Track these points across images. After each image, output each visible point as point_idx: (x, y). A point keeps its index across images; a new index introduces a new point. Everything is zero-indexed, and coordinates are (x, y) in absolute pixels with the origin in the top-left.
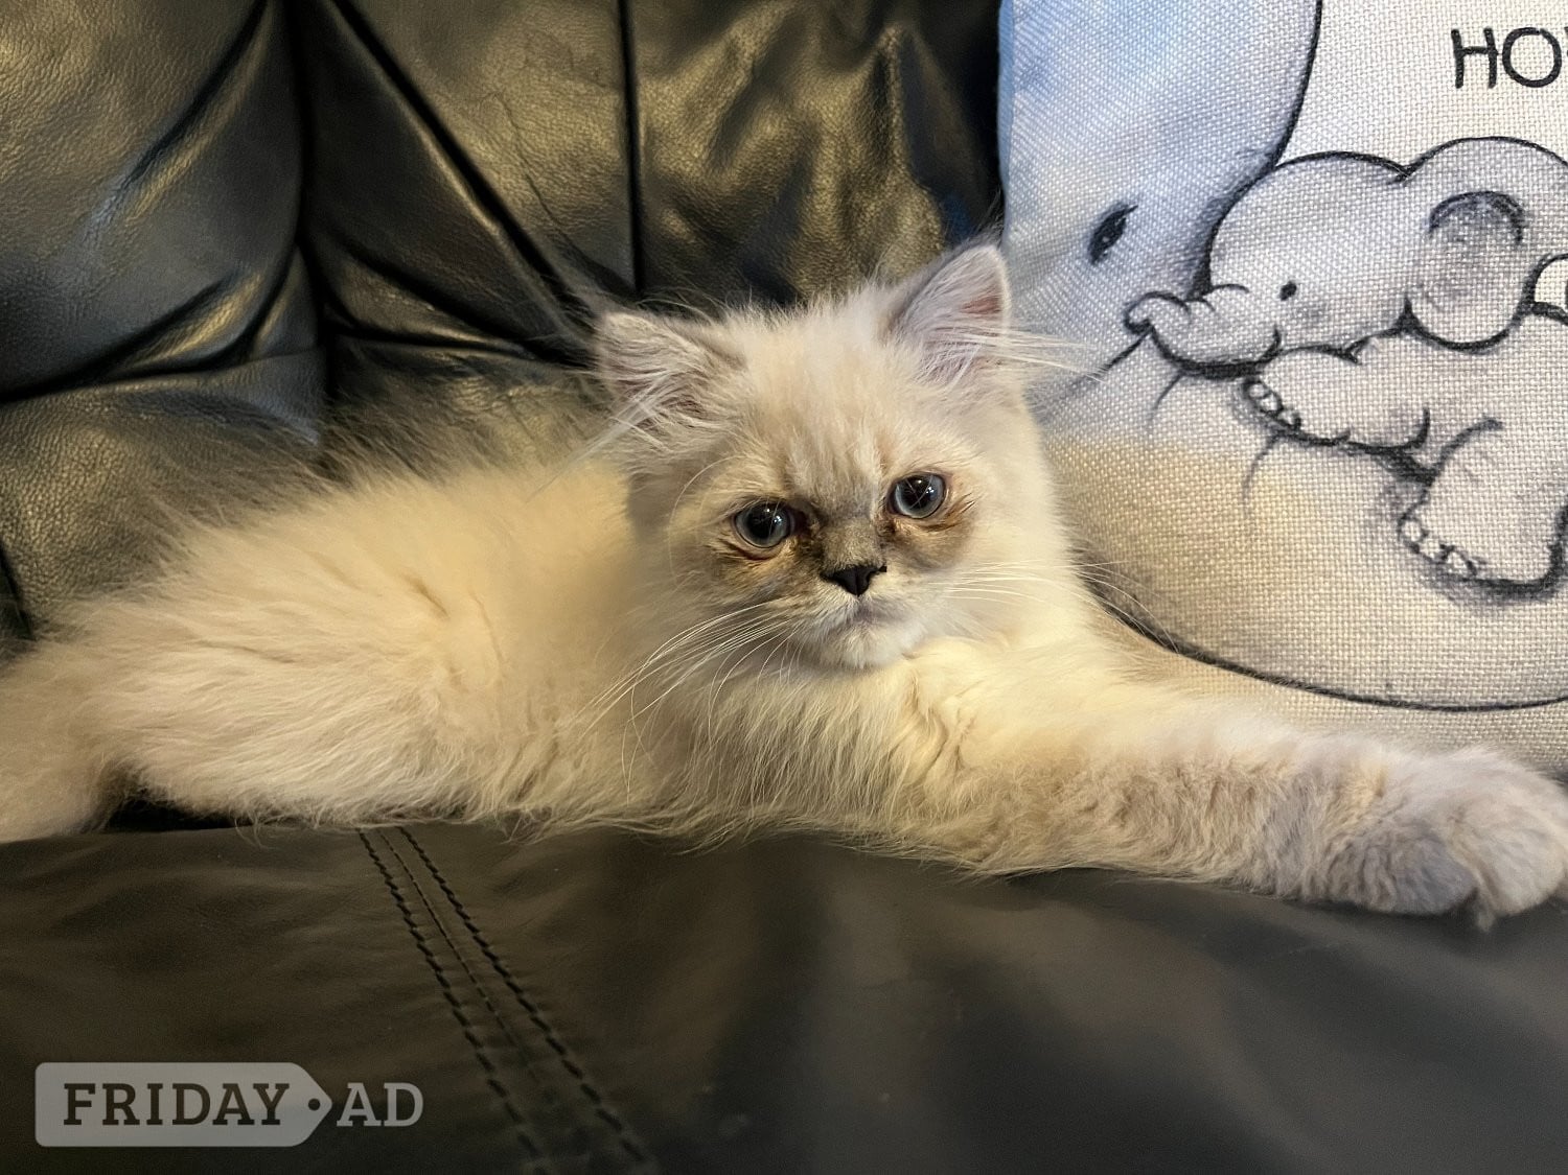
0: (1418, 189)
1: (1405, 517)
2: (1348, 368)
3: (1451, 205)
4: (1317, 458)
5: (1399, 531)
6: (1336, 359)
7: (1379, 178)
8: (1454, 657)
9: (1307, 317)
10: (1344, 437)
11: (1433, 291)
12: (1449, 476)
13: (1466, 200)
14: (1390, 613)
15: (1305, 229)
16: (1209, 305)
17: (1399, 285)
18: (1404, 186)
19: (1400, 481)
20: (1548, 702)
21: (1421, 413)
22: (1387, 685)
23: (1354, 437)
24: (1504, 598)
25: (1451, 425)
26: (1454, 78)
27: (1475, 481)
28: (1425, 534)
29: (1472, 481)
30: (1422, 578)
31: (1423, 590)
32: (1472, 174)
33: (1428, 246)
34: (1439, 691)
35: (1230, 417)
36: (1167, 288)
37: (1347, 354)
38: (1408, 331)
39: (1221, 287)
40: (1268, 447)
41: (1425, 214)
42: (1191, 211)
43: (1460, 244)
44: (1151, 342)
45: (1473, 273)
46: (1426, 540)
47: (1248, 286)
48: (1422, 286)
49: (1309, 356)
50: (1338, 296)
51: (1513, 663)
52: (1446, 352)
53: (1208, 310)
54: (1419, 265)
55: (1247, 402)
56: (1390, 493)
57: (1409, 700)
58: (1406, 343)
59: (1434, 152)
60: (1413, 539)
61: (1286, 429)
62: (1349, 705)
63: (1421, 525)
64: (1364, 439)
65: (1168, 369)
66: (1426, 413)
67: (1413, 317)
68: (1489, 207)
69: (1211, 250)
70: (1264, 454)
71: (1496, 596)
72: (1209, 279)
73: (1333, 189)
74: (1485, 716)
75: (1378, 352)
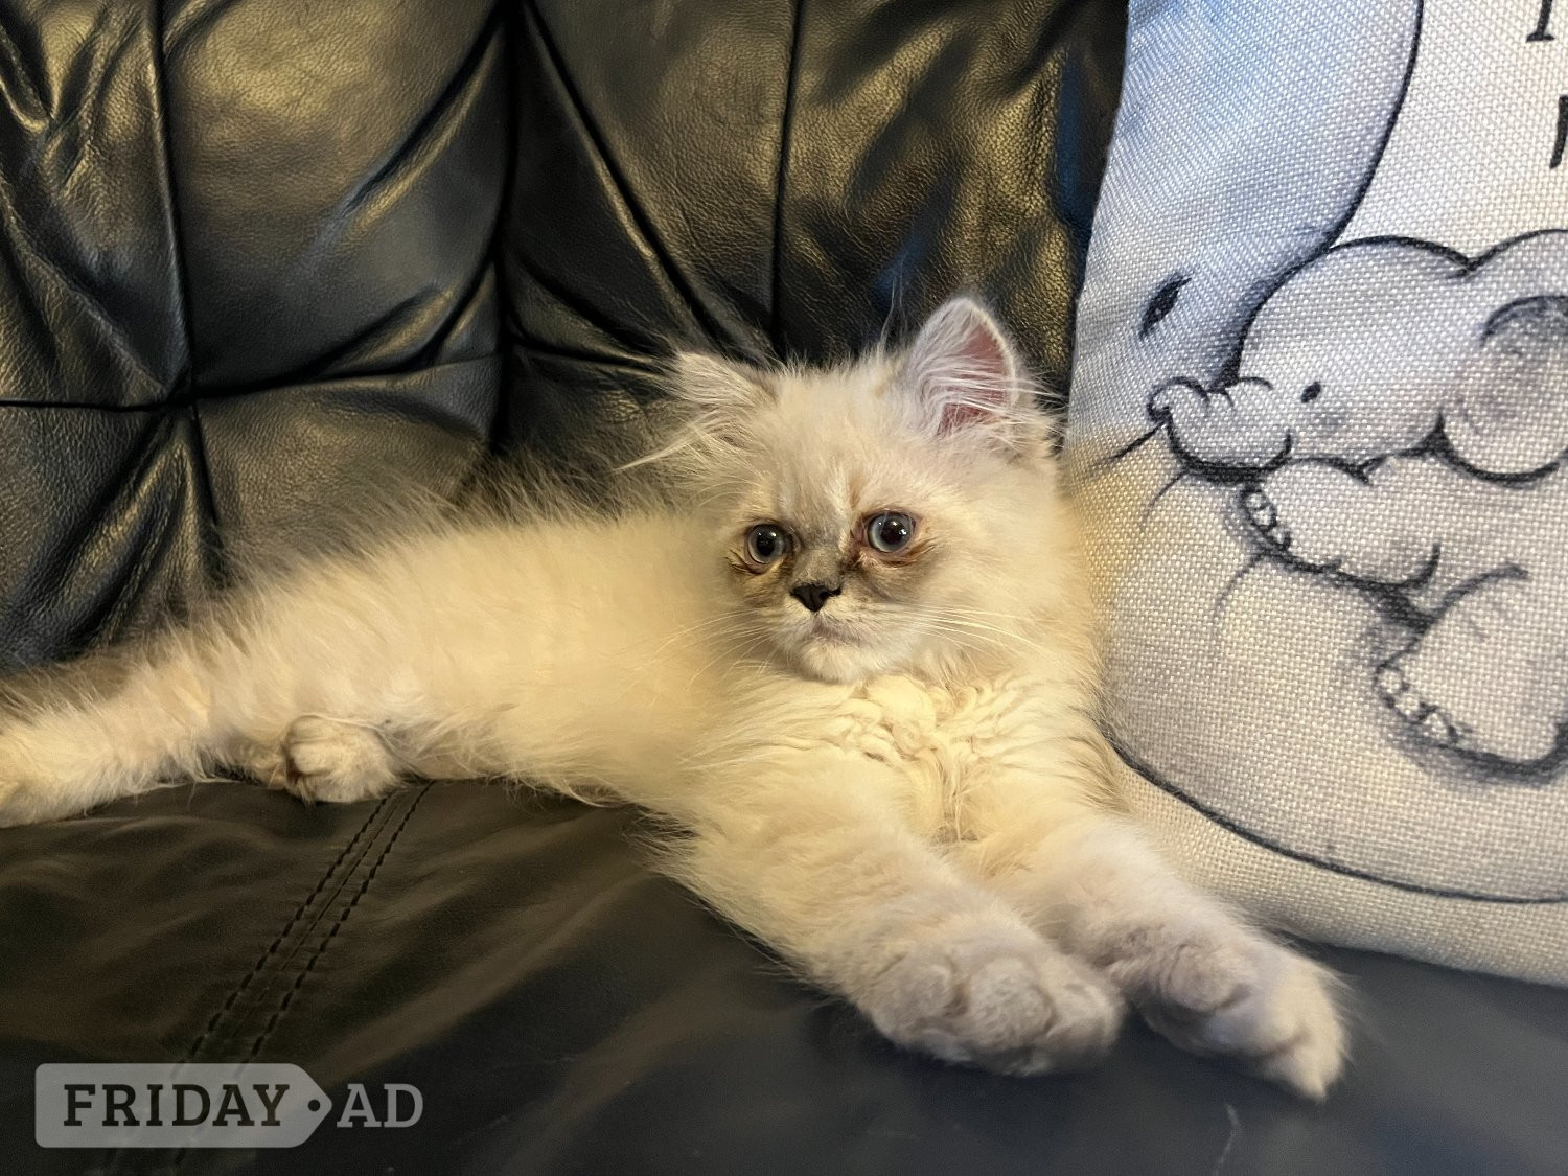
0: (1481, 286)
1: (1385, 665)
2: (1356, 488)
3: (1515, 309)
4: (1301, 584)
5: (1376, 680)
6: (1345, 476)
7: (1439, 270)
8: (1413, 830)
9: (1324, 424)
10: (1333, 566)
11: (1474, 409)
12: (1450, 624)
13: (1535, 305)
14: (1346, 768)
15: (1347, 323)
16: (1229, 398)
17: (1434, 399)
18: (1466, 282)
19: (1389, 623)
20: (1528, 901)
21: (1430, 548)
22: (1329, 847)
23: (1345, 568)
24: (1487, 775)
25: (1464, 567)
26: (1550, 156)
27: (1481, 636)
28: (1405, 687)
29: (1476, 634)
30: (1391, 735)
31: (1390, 750)
32: (1548, 273)
33: (1476, 356)
34: (1391, 864)
35: (1220, 526)
36: (1193, 374)
37: (1359, 472)
38: (1433, 453)
39: (1247, 380)
40: (1252, 565)
41: (1482, 318)
42: (1235, 291)
43: (1515, 356)
44: (1165, 432)
45: (1526, 392)
46: (1405, 694)
47: (1274, 382)
48: (1460, 401)
49: (1318, 468)
50: (1362, 405)
51: (1484, 850)
52: (1474, 482)
53: (1226, 404)
54: (1462, 378)
55: (1242, 511)
56: (1374, 635)
57: (1354, 868)
58: (1429, 469)
59: (1507, 244)
60: (1390, 691)
61: (1273, 548)
62: (1284, 860)
63: (1402, 676)
64: (1357, 570)
65: (1173, 464)
66: (1436, 549)
67: (1444, 437)
68: (1559, 314)
69: (1245, 337)
70: (1246, 571)
71: (1477, 771)
72: (1237, 370)
73: (1385, 279)
74: (1446, 903)
75: (1393, 474)
